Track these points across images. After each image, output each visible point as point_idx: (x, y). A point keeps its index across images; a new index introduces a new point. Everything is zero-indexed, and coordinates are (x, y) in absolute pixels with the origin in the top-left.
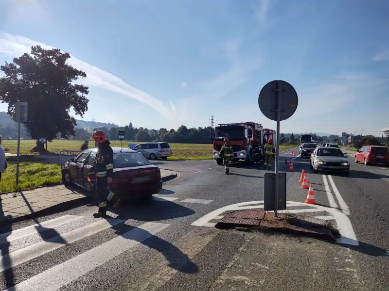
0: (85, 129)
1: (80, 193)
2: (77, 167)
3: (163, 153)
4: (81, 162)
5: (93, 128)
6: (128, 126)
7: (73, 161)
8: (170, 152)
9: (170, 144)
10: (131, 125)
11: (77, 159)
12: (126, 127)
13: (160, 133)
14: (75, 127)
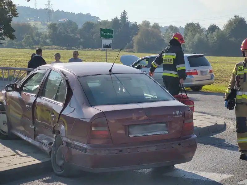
0: (32, 24)
1: (29, 154)
2: (21, 102)
3: (194, 76)
4: (30, 91)
5: (49, 24)
6: (119, 18)
7: (14, 88)
8: (209, 75)
9: (209, 58)
10: (124, 16)
11: (23, 85)
12: (115, 21)
13: (186, 35)
14: (14, 20)
